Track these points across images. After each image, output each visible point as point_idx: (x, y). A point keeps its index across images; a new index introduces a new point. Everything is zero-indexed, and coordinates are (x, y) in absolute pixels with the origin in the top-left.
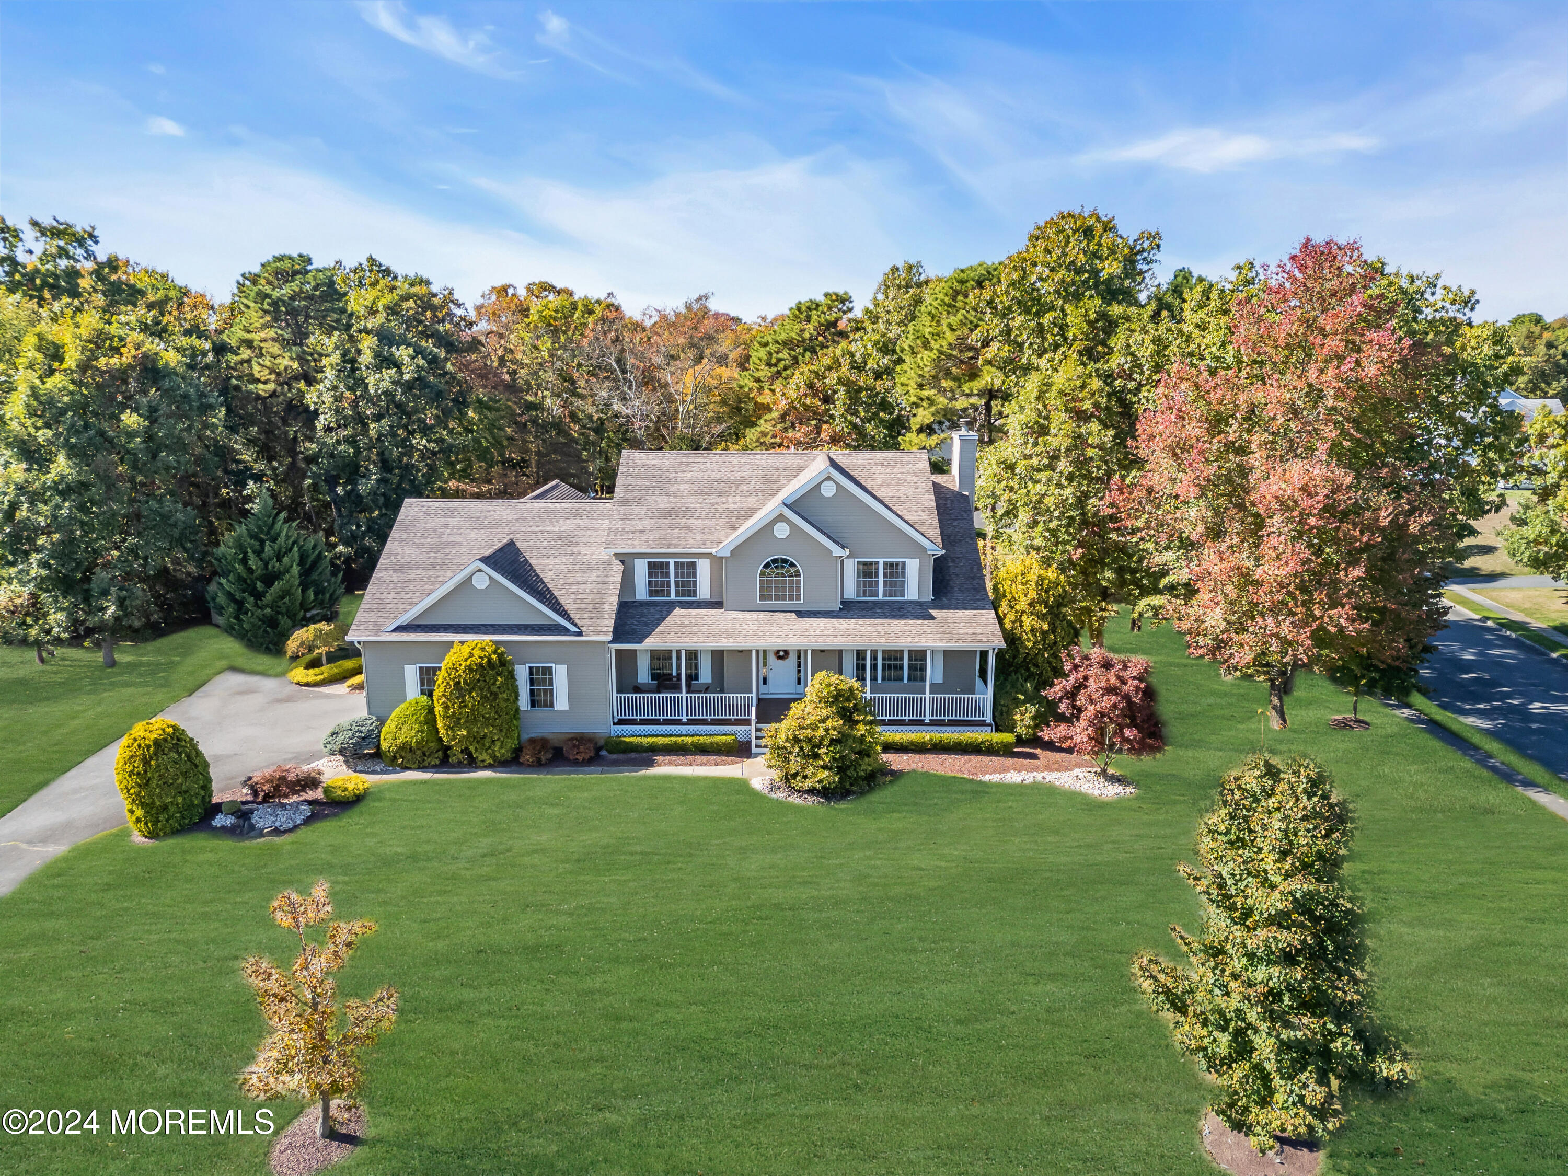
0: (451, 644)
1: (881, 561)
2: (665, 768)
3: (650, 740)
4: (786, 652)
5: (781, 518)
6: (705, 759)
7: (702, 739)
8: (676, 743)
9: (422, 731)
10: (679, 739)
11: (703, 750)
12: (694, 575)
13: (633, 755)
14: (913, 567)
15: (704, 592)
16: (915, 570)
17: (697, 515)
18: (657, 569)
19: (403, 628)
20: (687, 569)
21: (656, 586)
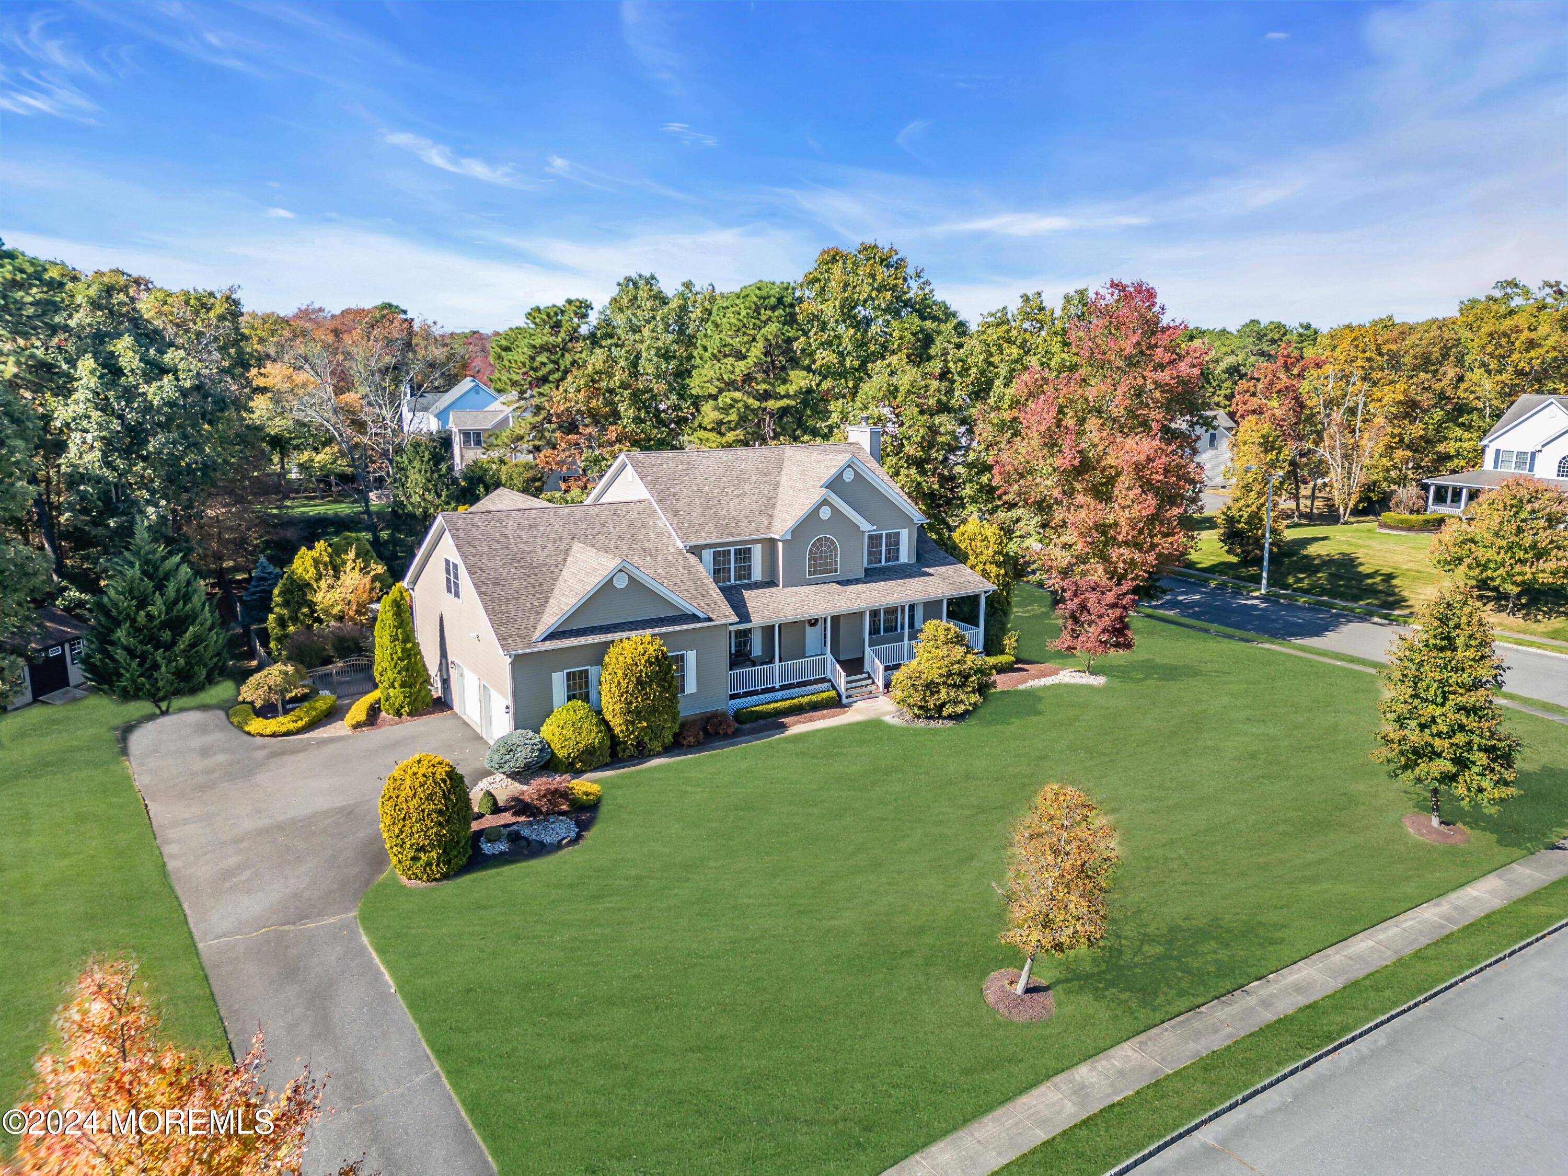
0: (607, 645)
1: (884, 533)
2: (798, 727)
3: (772, 706)
4: (817, 620)
5: (825, 502)
6: (819, 713)
7: (813, 698)
8: (795, 705)
9: (601, 731)
10: (796, 701)
11: (815, 707)
12: (750, 560)
13: (762, 722)
14: (905, 534)
15: (757, 574)
16: (906, 538)
17: (732, 507)
18: (720, 557)
19: (552, 636)
20: (744, 555)
21: (719, 573)
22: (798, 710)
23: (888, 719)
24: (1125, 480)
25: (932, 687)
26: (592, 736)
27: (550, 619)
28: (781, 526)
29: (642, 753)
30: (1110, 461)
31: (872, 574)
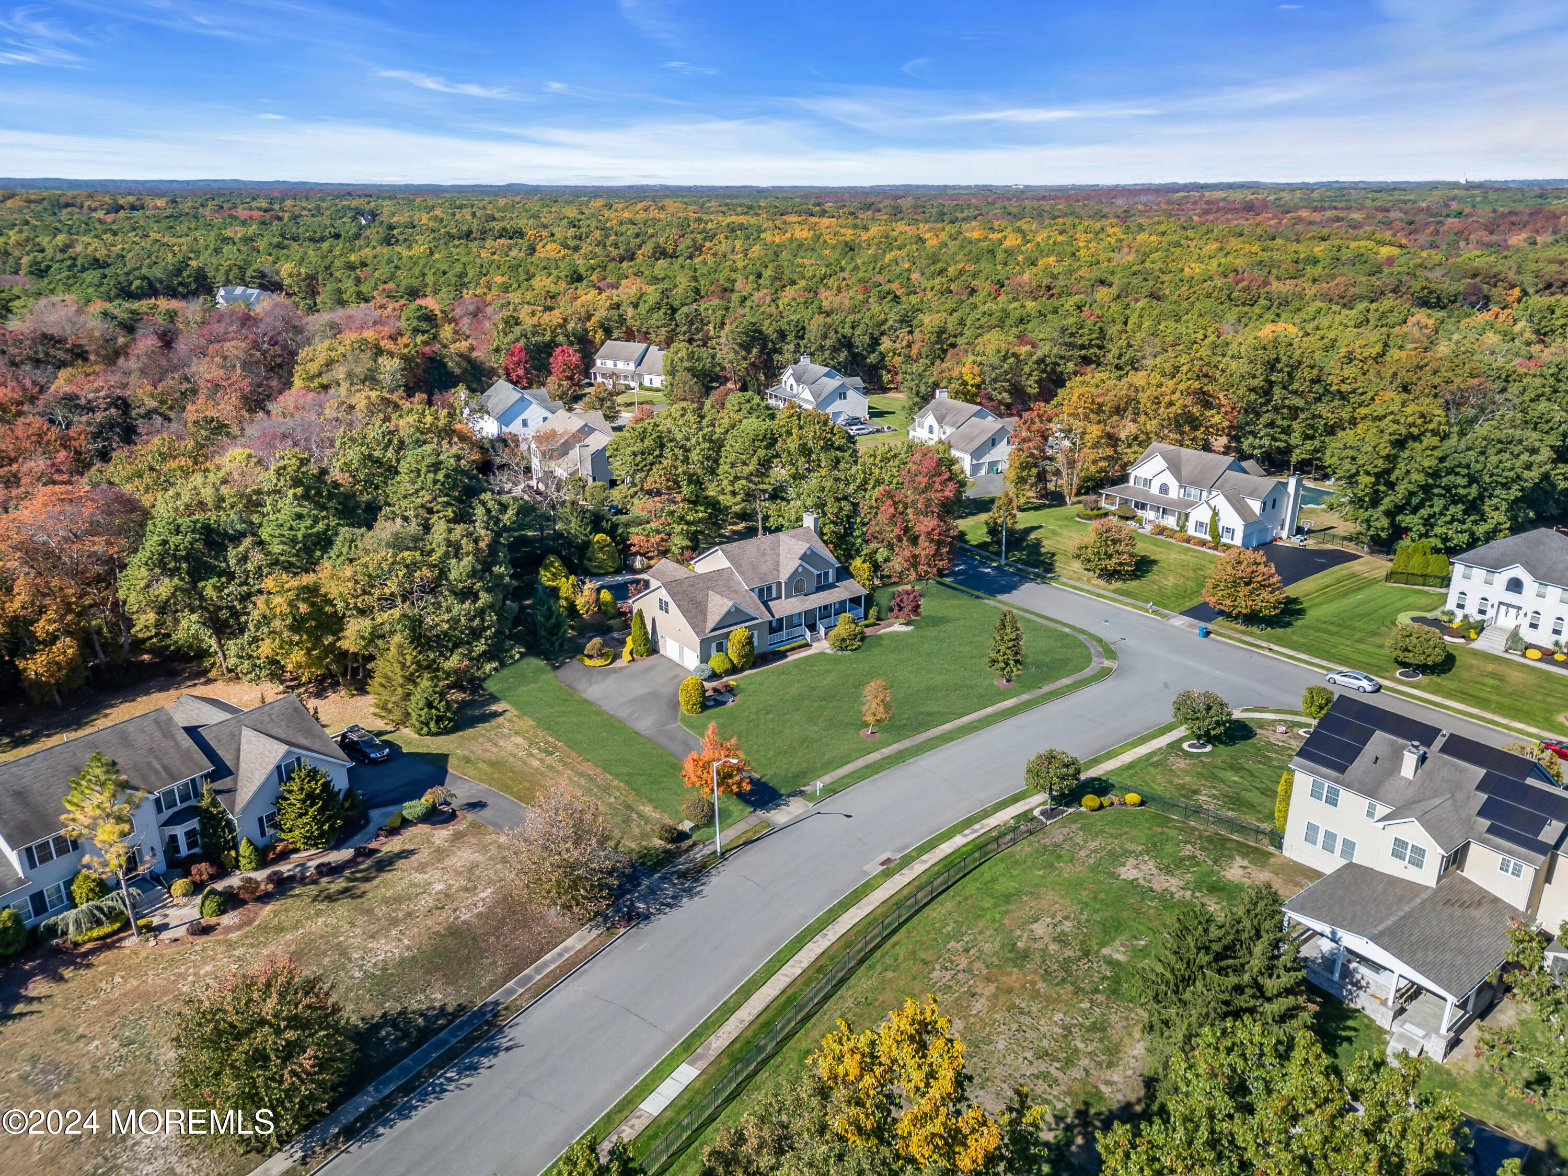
0: (729, 633)
1: (823, 572)
2: (793, 657)
3: (784, 648)
4: (798, 613)
5: (800, 565)
6: (801, 650)
7: (798, 643)
8: (791, 647)
9: (730, 662)
10: (792, 645)
11: (800, 647)
12: (772, 590)
13: (780, 655)
15: (774, 595)
16: (831, 572)
17: (764, 568)
18: (761, 591)
19: (713, 630)
20: (769, 588)
21: (761, 595)
22: (793, 649)
23: (829, 651)
24: (922, 537)
25: (843, 640)
26: (728, 666)
27: (710, 624)
28: (784, 577)
29: (742, 670)
30: (916, 529)
31: (819, 589)
